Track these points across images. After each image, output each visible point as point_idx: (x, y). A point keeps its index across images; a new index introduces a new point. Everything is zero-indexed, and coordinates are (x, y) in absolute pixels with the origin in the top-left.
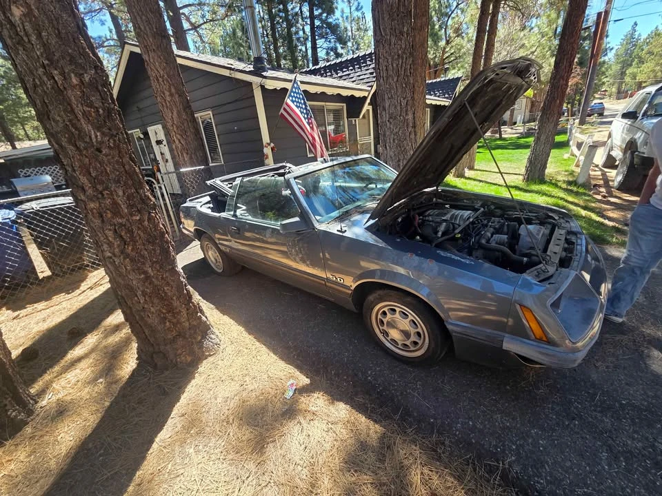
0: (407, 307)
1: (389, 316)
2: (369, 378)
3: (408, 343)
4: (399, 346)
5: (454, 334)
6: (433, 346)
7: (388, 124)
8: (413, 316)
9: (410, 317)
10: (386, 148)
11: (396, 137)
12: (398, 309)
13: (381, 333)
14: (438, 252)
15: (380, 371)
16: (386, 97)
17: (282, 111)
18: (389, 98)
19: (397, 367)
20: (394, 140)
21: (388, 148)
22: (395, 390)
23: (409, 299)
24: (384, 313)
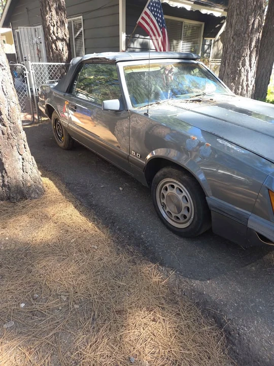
0: (182, 184)
1: (169, 191)
2: (142, 236)
3: (179, 215)
4: (173, 219)
5: (212, 209)
6: (196, 219)
7: (232, 41)
8: (186, 193)
9: (184, 194)
10: (225, 65)
11: (236, 54)
12: (176, 186)
13: (162, 205)
14: (218, 140)
15: (153, 234)
16: (235, 13)
17: (140, 20)
18: (237, 14)
19: (167, 234)
20: (234, 57)
21: (227, 65)
22: (159, 248)
23: (185, 177)
24: (166, 189)
